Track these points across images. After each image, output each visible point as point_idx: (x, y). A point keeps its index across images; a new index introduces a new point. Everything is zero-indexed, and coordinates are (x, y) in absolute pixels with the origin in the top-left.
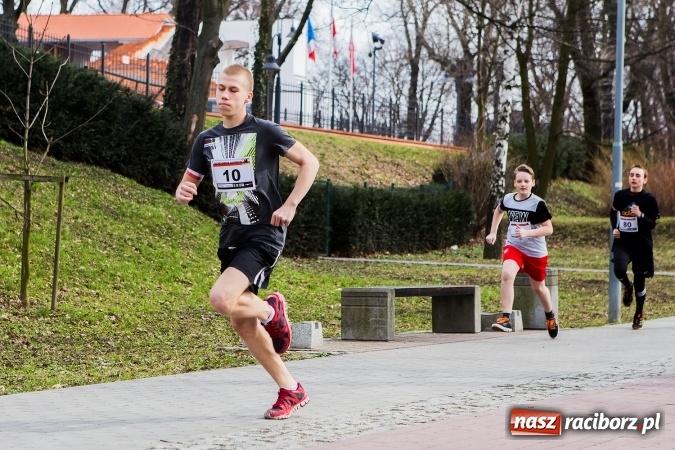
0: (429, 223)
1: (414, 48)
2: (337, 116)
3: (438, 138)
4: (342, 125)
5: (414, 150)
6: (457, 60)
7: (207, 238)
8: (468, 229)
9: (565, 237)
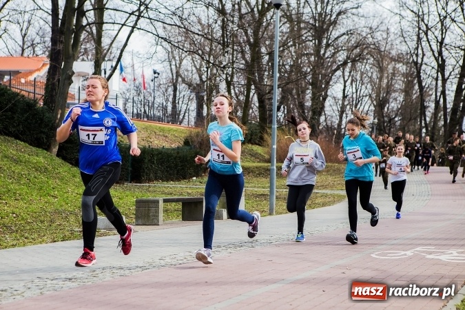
0: (181, 166)
1: (175, 77)
2: (135, 111)
3: (186, 123)
4: (138, 116)
5: (175, 129)
6: (197, 84)
7: (66, 174)
8: (201, 169)
9: (249, 173)
